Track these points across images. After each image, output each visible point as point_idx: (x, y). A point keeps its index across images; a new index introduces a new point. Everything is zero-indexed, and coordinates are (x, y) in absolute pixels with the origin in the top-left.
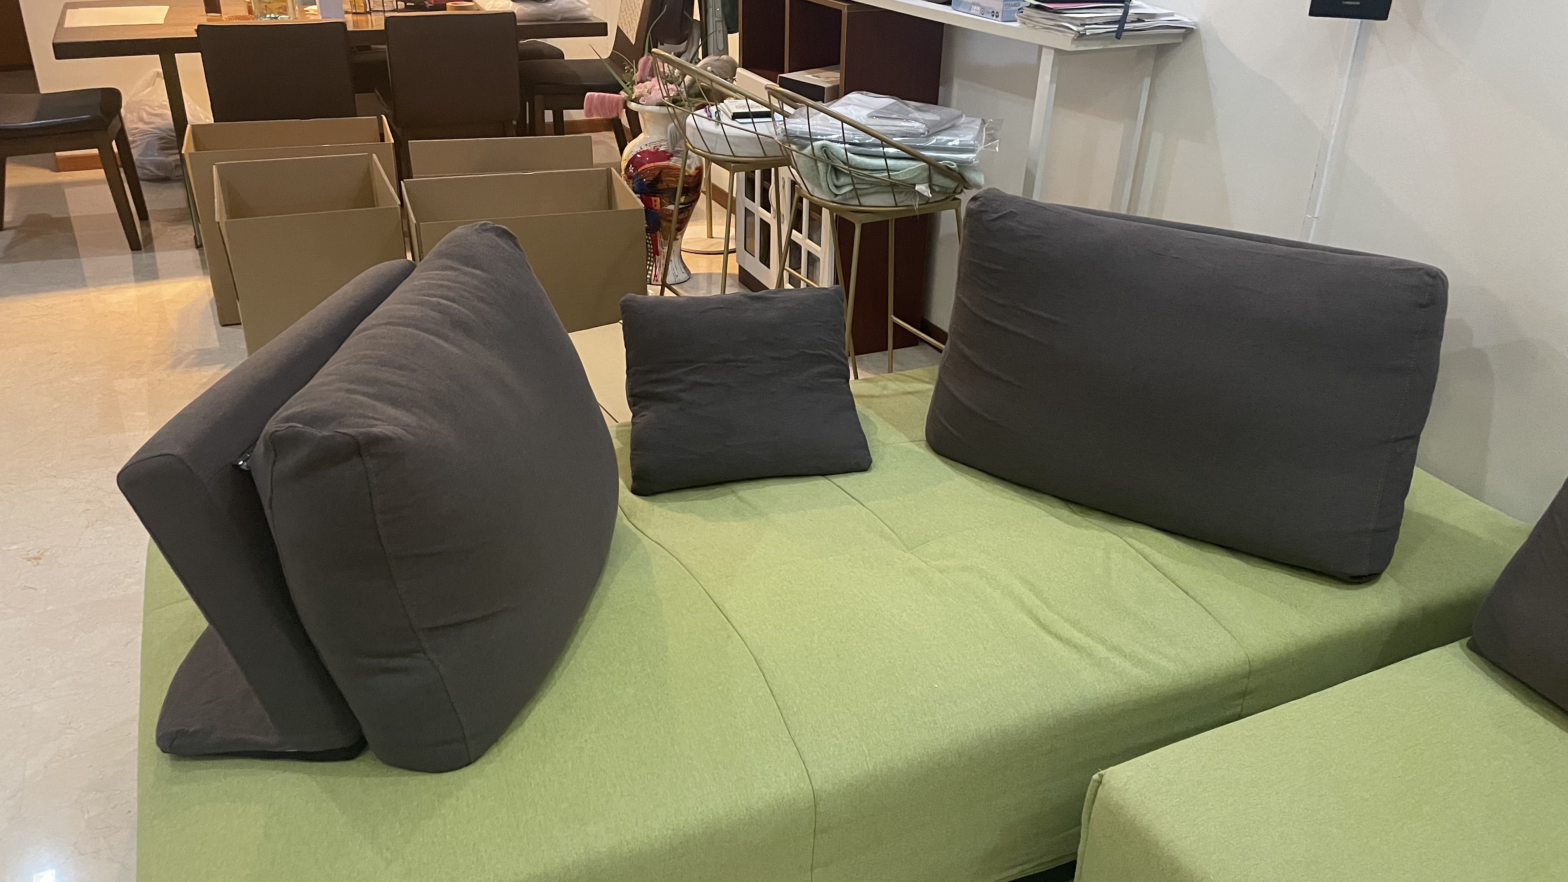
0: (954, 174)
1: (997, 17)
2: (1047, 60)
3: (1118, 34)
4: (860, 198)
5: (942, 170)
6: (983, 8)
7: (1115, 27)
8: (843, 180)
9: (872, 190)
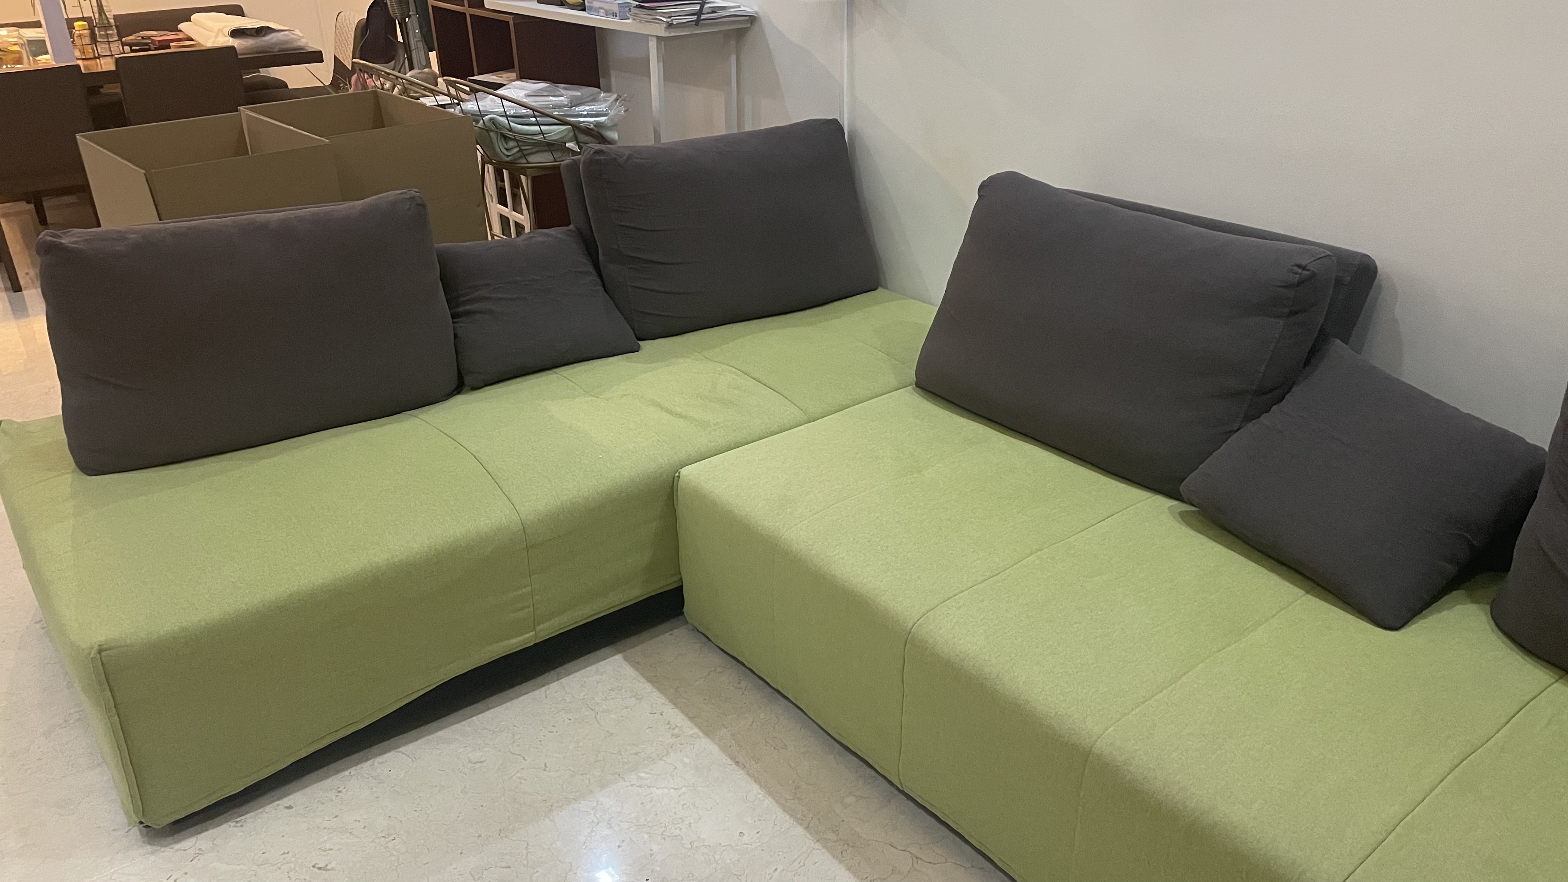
0: (593, 132)
1: (616, 16)
2: (653, 44)
3: (697, 23)
4: (527, 157)
5: (584, 130)
6: (606, 11)
7: (695, 18)
8: (511, 144)
9: (534, 150)
